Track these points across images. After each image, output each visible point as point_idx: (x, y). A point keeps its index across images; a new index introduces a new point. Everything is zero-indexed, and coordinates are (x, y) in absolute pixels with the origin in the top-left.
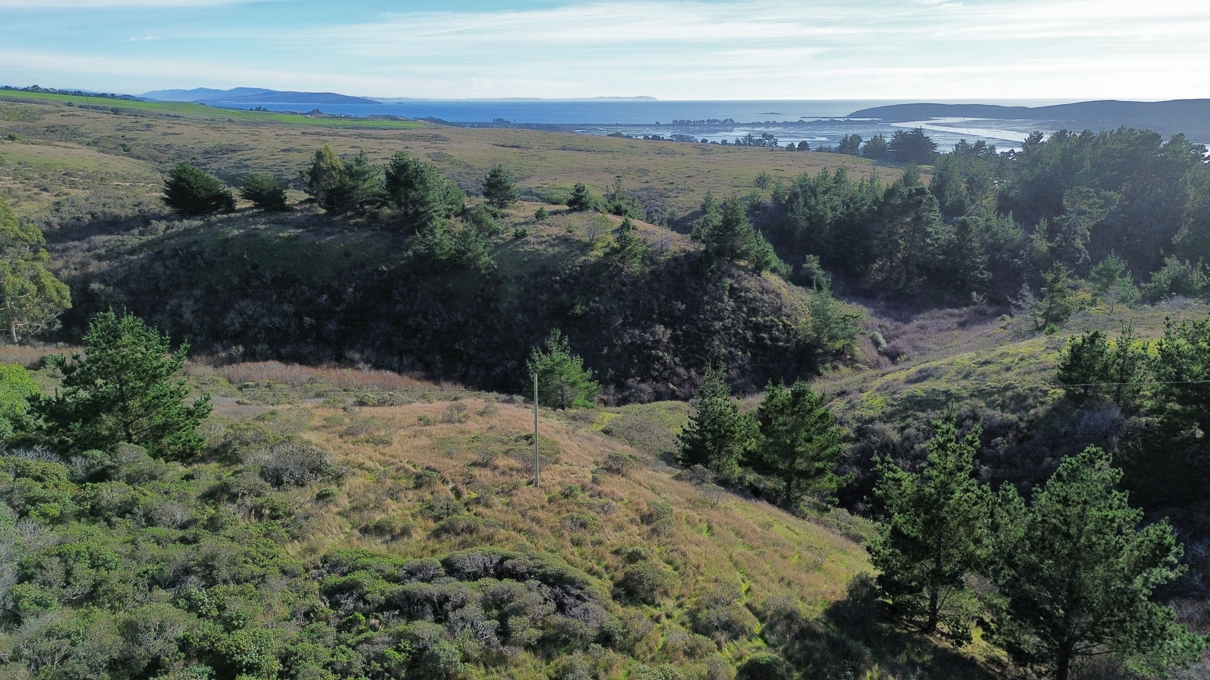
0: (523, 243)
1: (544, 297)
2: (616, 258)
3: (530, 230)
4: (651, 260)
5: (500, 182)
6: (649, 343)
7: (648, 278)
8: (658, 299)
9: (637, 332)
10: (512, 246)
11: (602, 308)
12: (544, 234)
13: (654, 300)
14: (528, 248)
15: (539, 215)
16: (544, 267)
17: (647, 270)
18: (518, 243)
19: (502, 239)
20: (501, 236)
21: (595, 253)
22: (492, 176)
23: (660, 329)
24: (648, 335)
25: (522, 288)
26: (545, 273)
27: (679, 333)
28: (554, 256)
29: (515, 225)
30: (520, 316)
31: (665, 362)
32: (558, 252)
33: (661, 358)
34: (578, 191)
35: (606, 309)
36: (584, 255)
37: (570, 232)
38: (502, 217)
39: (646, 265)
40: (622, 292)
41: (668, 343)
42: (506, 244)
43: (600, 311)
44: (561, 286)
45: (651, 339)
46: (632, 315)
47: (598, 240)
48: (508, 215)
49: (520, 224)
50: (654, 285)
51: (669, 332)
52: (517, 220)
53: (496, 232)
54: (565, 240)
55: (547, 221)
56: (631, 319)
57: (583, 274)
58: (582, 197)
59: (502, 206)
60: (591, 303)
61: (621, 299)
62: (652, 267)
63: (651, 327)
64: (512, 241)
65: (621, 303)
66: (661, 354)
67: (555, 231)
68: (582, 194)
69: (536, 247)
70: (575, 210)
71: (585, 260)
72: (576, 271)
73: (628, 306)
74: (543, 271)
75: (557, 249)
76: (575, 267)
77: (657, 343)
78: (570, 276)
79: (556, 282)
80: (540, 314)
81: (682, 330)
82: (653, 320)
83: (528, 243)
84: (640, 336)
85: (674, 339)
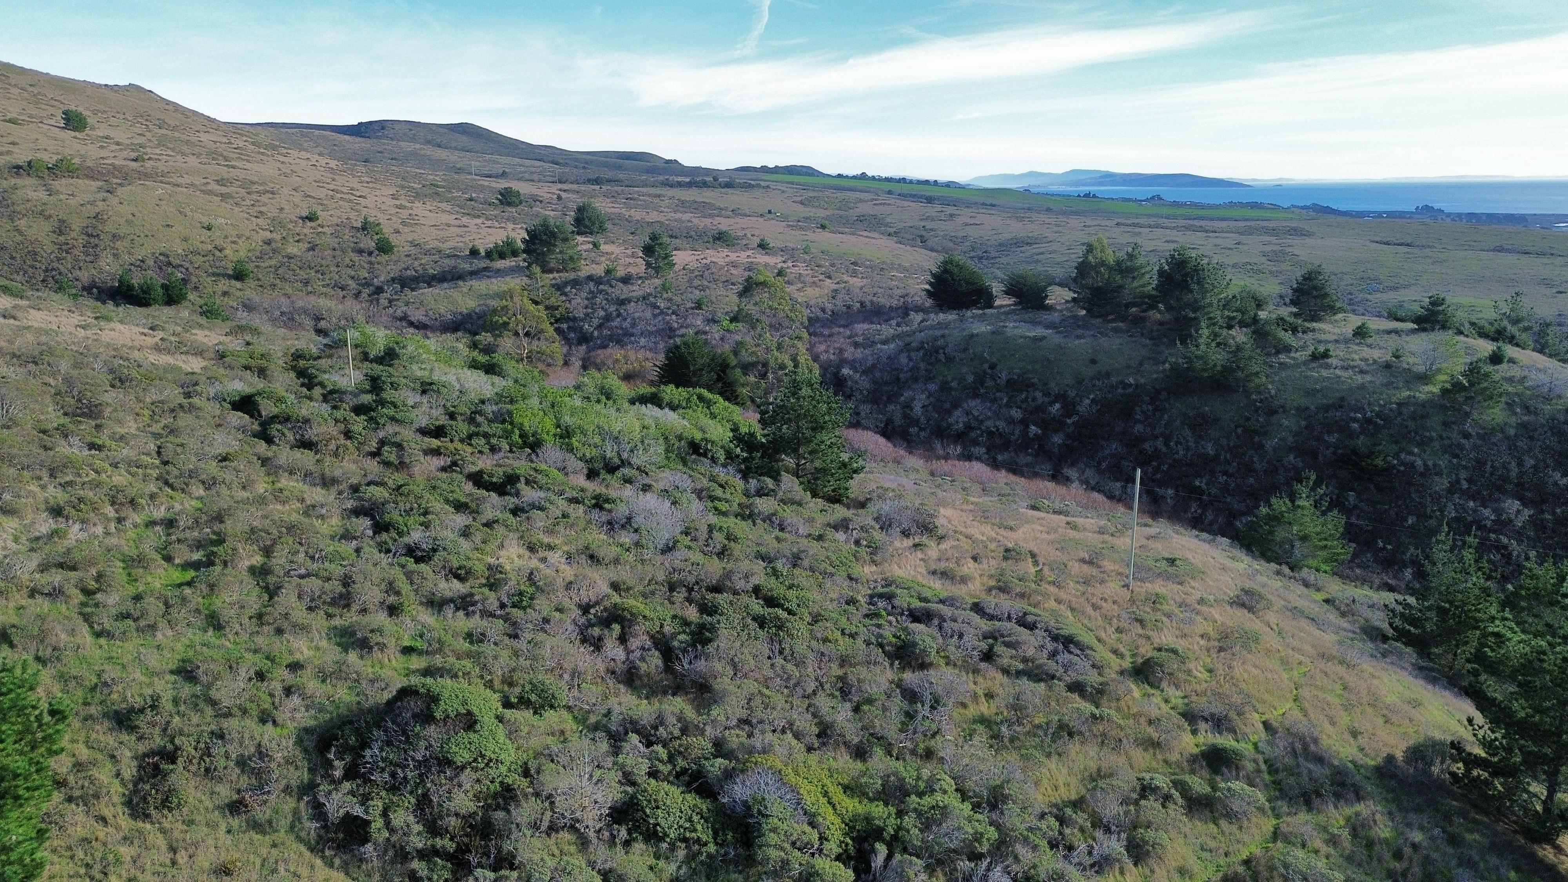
0: (1321, 366)
1: (1332, 439)
2: (1460, 397)
3: (1338, 353)
4: (1526, 408)
5: (1315, 288)
6: (1489, 524)
7: (1512, 432)
8: (1520, 464)
9: (1471, 504)
10: (1303, 368)
11: (1419, 462)
12: (1356, 357)
13: (1513, 464)
14: (1325, 373)
15: (1361, 333)
16: (1342, 399)
17: (1513, 420)
18: (1314, 365)
19: (1294, 358)
20: (1292, 355)
21: (1427, 388)
22: (1305, 279)
23: (1512, 506)
24: (1487, 512)
25: (1303, 423)
26: (1341, 407)
27: (1548, 516)
28: (1362, 387)
29: (1320, 342)
30: (1291, 457)
31: (1510, 554)
32: (1371, 382)
33: (1505, 547)
34: (1433, 304)
35: (1425, 465)
36: (1409, 389)
37: (1397, 357)
38: (1304, 332)
39: (1515, 413)
40: (1460, 446)
41: (1524, 527)
42: (1298, 365)
43: (1414, 467)
44: (1361, 427)
45: (1493, 517)
46: (1469, 481)
47: (1439, 371)
48: (1314, 330)
49: (1327, 342)
50: (1520, 444)
51: (1527, 512)
52: (1323, 337)
53: (1287, 349)
54: (1388, 366)
55: (1369, 341)
56: (1465, 485)
57: (1400, 413)
58: (1439, 312)
59: (1315, 318)
60: (1403, 456)
61: (1456, 456)
62: (1526, 418)
63: (1497, 500)
64: (1305, 363)
65: (1455, 461)
66: (1505, 540)
67: (1376, 354)
68: (1441, 308)
69: (1338, 372)
70: (1424, 330)
71: (1409, 396)
72: (1391, 410)
73: (1465, 468)
74: (1340, 404)
75: (1368, 378)
76: (1391, 403)
77: (1503, 524)
78: (1378, 415)
79: (1355, 420)
80: (1321, 459)
81: (1554, 513)
82: (1504, 492)
83: (1328, 366)
84: (1475, 511)
85: (1536, 523)
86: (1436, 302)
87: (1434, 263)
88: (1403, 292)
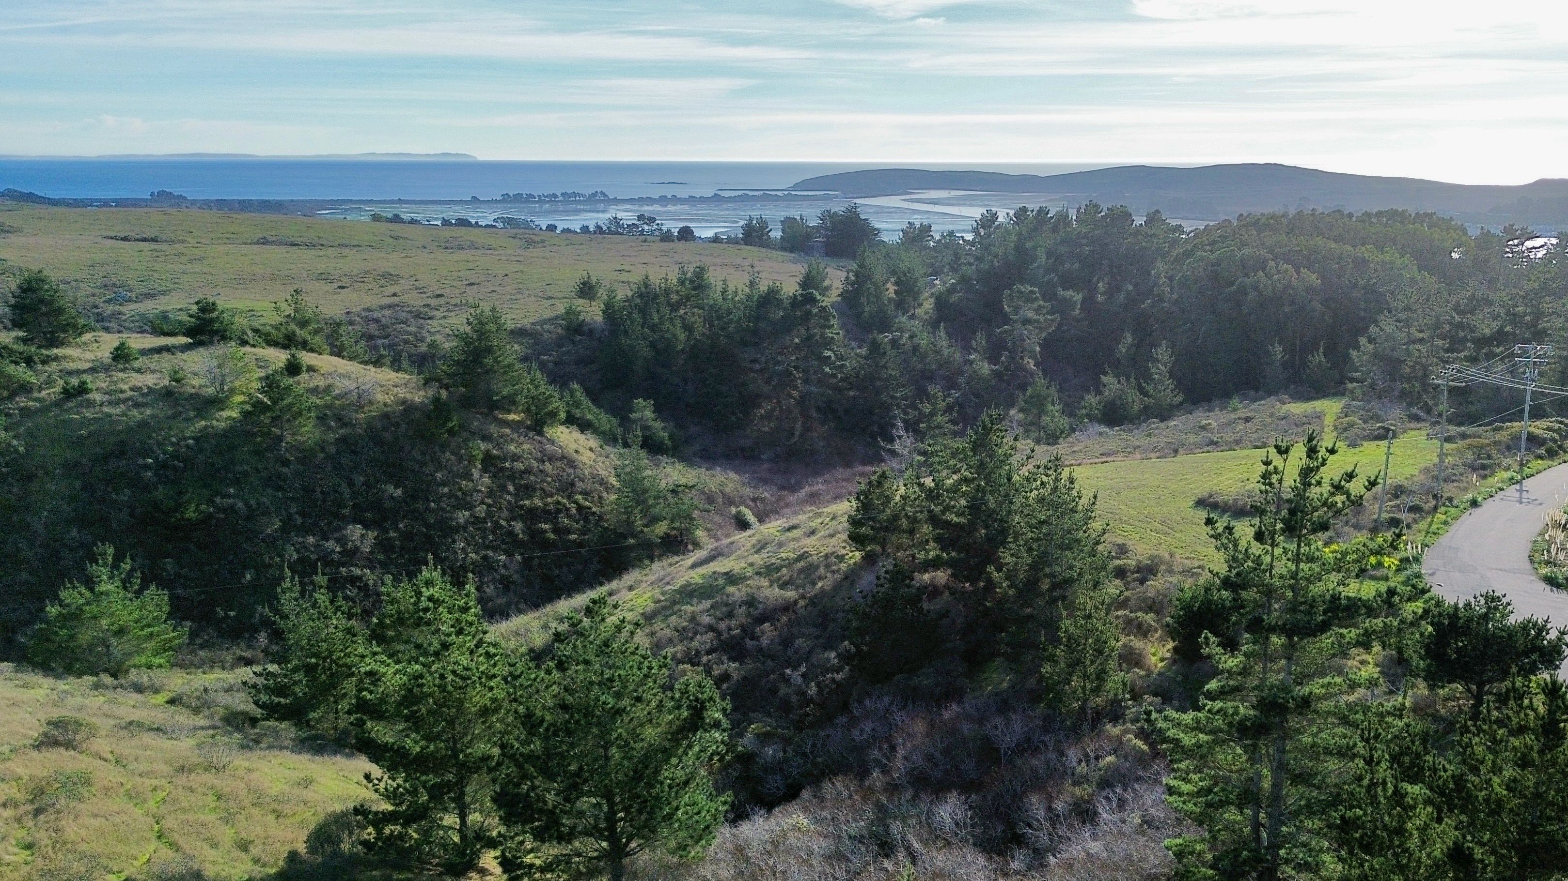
0: (80, 405)
1: (125, 496)
2: (266, 419)
3: (98, 383)
4: (339, 419)
5: (42, 301)
6: (335, 557)
7: (333, 449)
8: (351, 483)
9: (311, 540)
10: (57, 411)
11: (240, 504)
12: (125, 387)
13: (344, 485)
14: (89, 414)
15: (121, 355)
16: (122, 443)
17: (331, 437)
18: (70, 405)
19: (38, 400)
20: (36, 395)
21: (225, 414)
22: (24, 291)
23: (355, 531)
24: (330, 544)
25: (78, 484)
26: (122, 453)
27: (392, 534)
28: (143, 424)
29: (70, 373)
30: (74, 532)
31: (366, 585)
32: (152, 416)
33: (359, 578)
34: (203, 310)
35: (247, 504)
36: (203, 418)
37: (177, 381)
38: (44, 363)
39: (330, 428)
40: (279, 476)
41: (372, 552)
42: (45, 409)
43: (236, 512)
44: (156, 474)
45: (338, 549)
46: (302, 514)
47: (232, 391)
48: (56, 359)
49: (79, 372)
50: (344, 461)
51: (371, 535)
52: (72, 366)
53: (25, 388)
54: (167, 394)
55: (136, 364)
56: (299, 521)
57: (201, 450)
58: (212, 321)
59: (53, 342)
60: (218, 500)
61: (280, 488)
62: (342, 431)
63: (339, 529)
64: (58, 404)
65: (280, 494)
66: (358, 572)
67: (149, 380)
68: (214, 315)
69: (106, 409)
70: (201, 344)
71: (206, 427)
72: (188, 446)
73: (293, 499)
74: (121, 450)
75: (148, 412)
76: (185, 439)
77: (350, 555)
78: (175, 456)
79: (146, 467)
80: (114, 525)
81: (397, 530)
82: (343, 518)
83: (90, 404)
84: (317, 546)
85: (383, 545)
86: (206, 308)
87: (191, 261)
88: (163, 299)
